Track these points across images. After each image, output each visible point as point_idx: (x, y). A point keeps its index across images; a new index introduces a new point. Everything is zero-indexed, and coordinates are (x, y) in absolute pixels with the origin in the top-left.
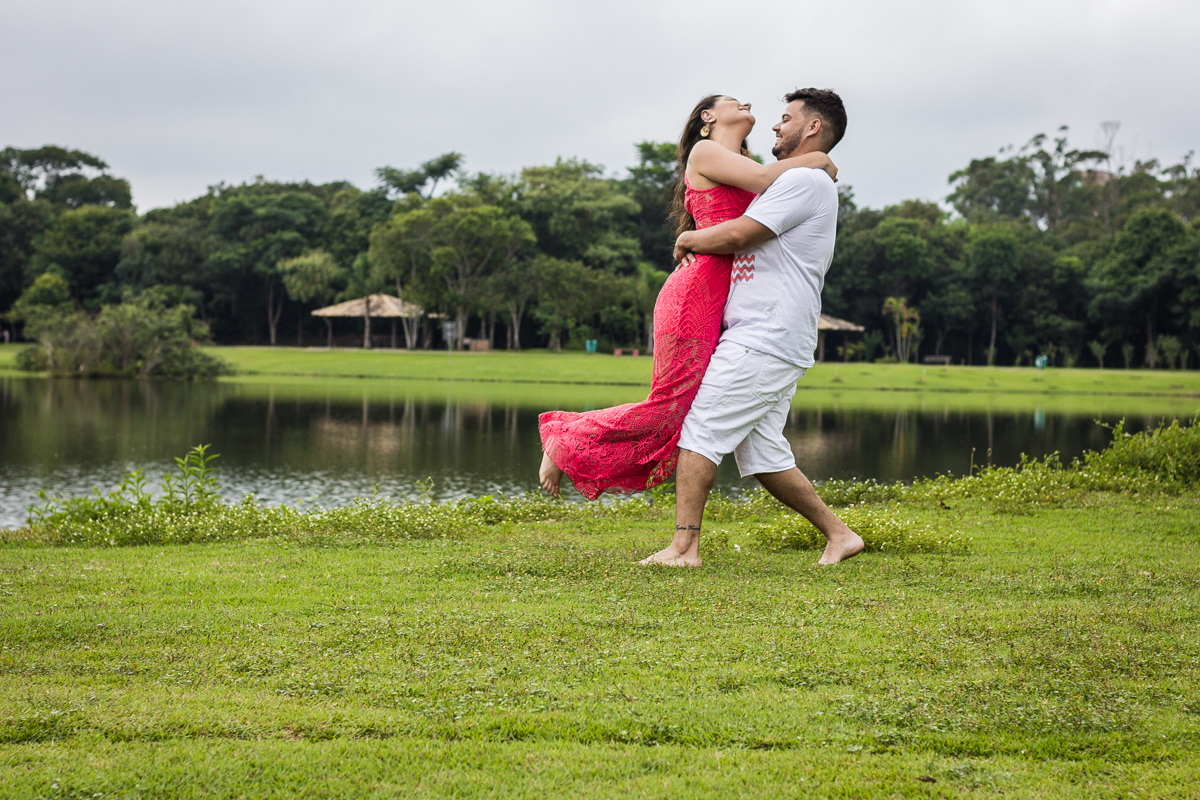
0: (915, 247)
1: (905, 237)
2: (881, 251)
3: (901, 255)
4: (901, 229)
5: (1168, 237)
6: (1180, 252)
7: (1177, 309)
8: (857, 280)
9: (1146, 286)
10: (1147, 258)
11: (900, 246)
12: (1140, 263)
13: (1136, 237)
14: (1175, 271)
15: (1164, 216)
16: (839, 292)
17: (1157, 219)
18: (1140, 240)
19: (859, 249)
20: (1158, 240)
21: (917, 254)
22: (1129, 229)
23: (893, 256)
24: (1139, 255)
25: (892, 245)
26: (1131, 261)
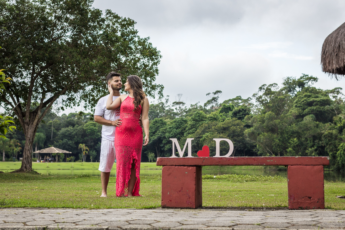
0: (94, 130)
1: (91, 127)
2: (84, 131)
3: (90, 132)
4: (91, 125)
5: (162, 126)
6: (163, 130)
7: (162, 145)
8: (78, 139)
9: (154, 139)
10: (156, 132)
11: (90, 130)
12: (154, 133)
13: (153, 126)
14: (161, 135)
15: (161, 120)
16: (73, 142)
17: (159, 121)
18: (154, 127)
19: (79, 130)
20: (159, 126)
21: (95, 132)
22: (152, 124)
23: (88, 132)
24: (154, 131)
25: (88, 129)
26: (151, 132)
